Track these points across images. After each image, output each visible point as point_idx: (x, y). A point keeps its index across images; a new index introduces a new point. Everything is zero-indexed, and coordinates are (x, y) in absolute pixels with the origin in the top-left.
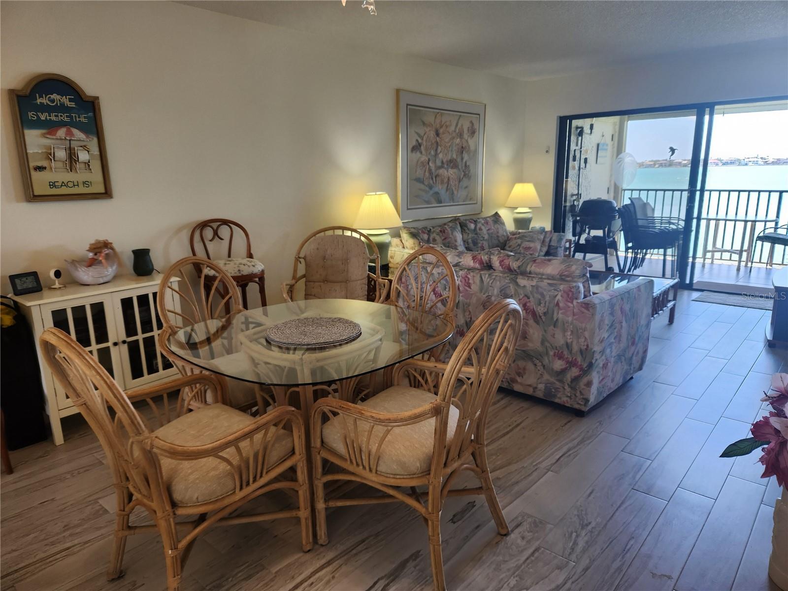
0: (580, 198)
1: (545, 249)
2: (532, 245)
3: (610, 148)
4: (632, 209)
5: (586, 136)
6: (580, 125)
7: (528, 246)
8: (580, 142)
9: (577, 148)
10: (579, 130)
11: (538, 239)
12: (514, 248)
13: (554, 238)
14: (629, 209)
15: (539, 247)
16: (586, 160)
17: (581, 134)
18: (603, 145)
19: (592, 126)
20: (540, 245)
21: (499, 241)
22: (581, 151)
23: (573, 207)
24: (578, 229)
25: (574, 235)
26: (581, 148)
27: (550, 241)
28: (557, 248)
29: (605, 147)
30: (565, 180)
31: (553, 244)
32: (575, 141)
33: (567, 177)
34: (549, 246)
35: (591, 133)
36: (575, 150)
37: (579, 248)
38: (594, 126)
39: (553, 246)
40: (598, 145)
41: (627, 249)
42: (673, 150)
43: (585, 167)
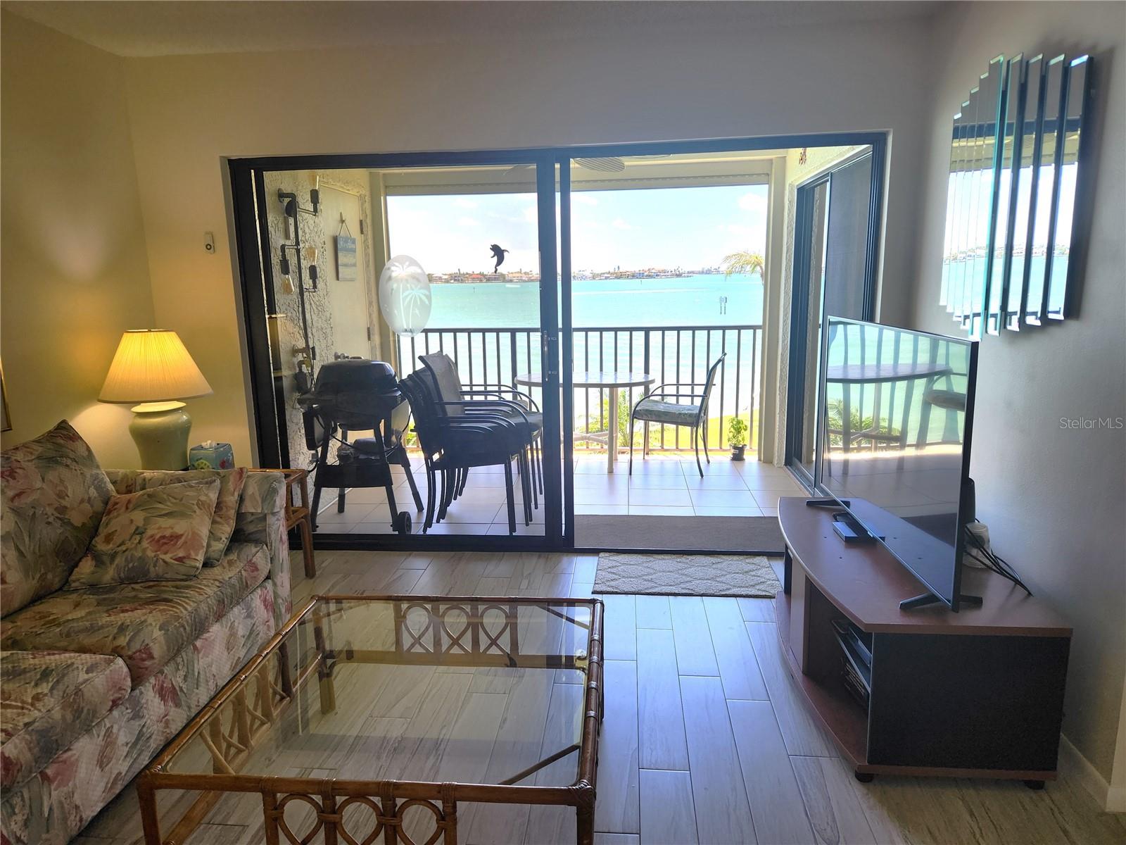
0: (314, 358)
1: (227, 530)
2: (180, 526)
3: (359, 247)
4: (429, 380)
5: (306, 220)
6: (287, 189)
7: (168, 533)
8: (292, 229)
9: (288, 243)
10: (287, 200)
11: (201, 505)
12: (123, 543)
13: (250, 491)
14: (423, 382)
15: (204, 532)
16: (313, 270)
17: (291, 209)
18: (346, 242)
19: (315, 197)
20: (208, 521)
21: (66, 523)
22: (298, 251)
23: (299, 379)
24: (319, 430)
25: (311, 445)
26: (297, 243)
27: (241, 499)
28: (264, 518)
29: (350, 246)
30: (267, 316)
31: (249, 507)
32: (281, 226)
33: (272, 310)
34: (240, 516)
35: (316, 210)
36: (283, 247)
37: (327, 476)
38: (321, 196)
39: (252, 514)
40: (335, 240)
41: (431, 468)
42: (498, 252)
43: (315, 287)
